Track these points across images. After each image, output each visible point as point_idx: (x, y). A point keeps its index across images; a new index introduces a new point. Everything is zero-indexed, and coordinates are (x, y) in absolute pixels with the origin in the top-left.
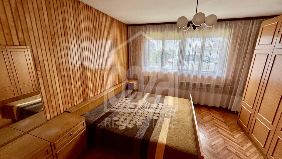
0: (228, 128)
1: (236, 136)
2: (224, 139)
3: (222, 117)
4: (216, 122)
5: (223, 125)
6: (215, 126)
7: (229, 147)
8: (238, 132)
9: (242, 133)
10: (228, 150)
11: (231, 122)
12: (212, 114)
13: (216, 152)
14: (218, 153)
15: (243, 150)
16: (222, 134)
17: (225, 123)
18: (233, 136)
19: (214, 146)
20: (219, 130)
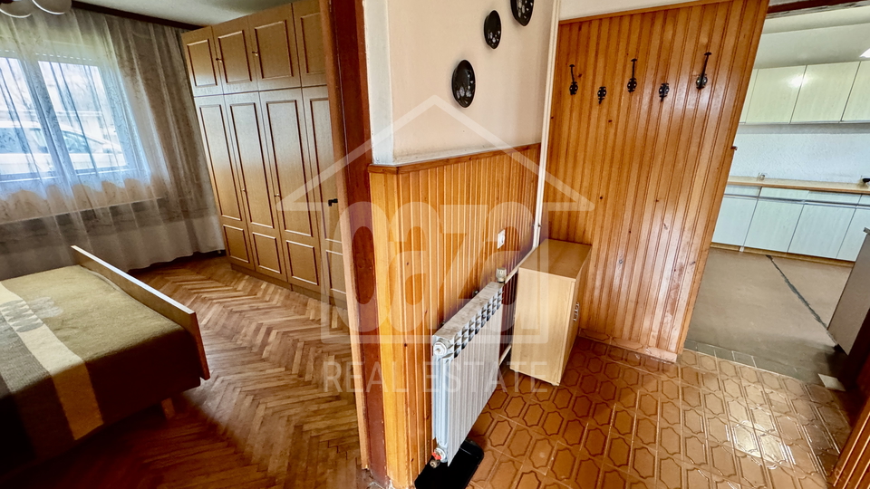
0: (220, 285)
1: (240, 287)
2: (221, 303)
3: (198, 273)
4: (189, 287)
5: (208, 284)
6: (190, 296)
7: (235, 309)
8: (240, 280)
9: (247, 277)
10: (236, 312)
11: (221, 271)
12: (172, 278)
13: (218, 328)
14: (224, 326)
15: (258, 298)
16: (213, 299)
17: (209, 279)
18: (235, 290)
19: (210, 324)
20: (204, 295)
